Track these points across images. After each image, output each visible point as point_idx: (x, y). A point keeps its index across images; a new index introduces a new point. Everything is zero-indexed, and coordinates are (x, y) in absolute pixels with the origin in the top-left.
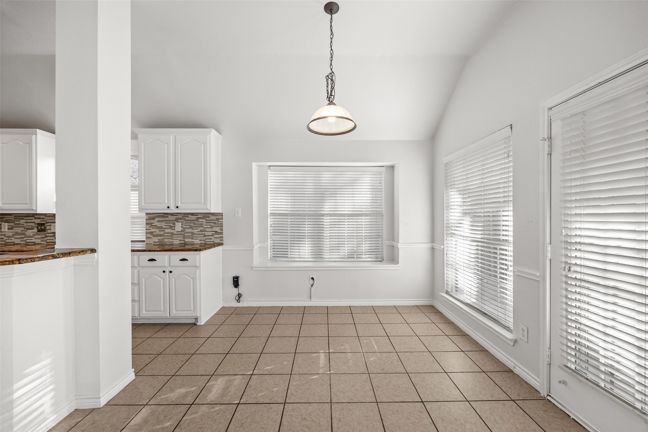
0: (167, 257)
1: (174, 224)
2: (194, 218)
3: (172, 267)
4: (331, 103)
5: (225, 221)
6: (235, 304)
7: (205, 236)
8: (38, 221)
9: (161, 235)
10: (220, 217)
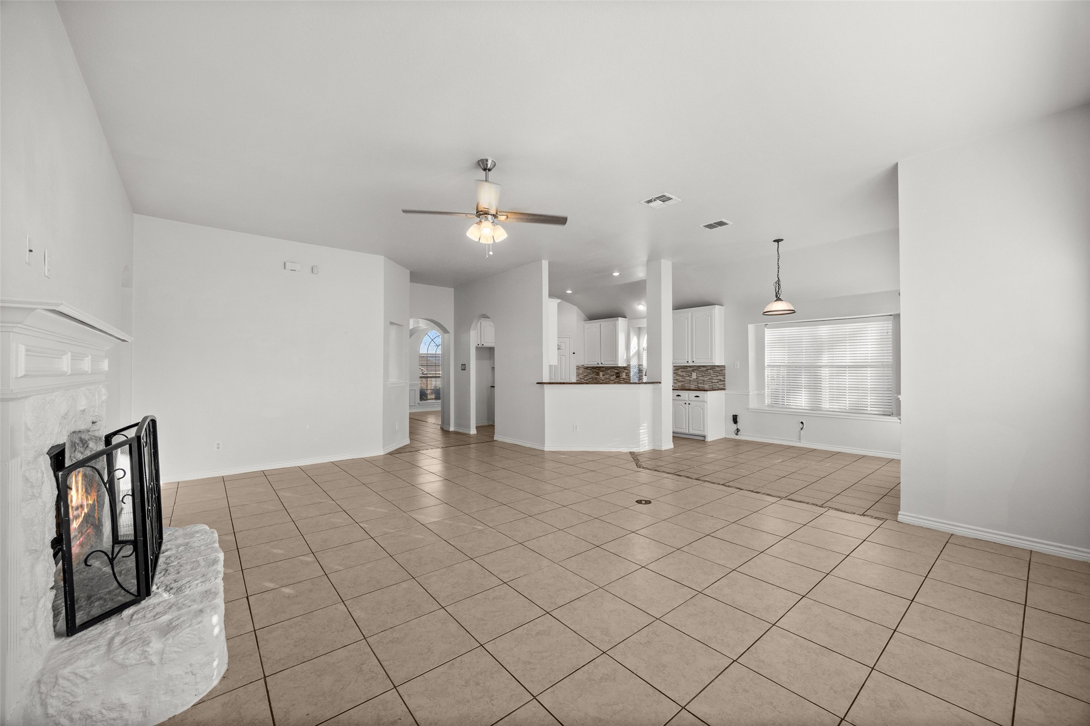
0: (687, 394)
1: (691, 373)
2: (704, 369)
3: (690, 401)
4: (778, 299)
5: (727, 372)
6: (735, 437)
7: (712, 383)
8: (616, 371)
9: (683, 381)
10: (723, 368)
